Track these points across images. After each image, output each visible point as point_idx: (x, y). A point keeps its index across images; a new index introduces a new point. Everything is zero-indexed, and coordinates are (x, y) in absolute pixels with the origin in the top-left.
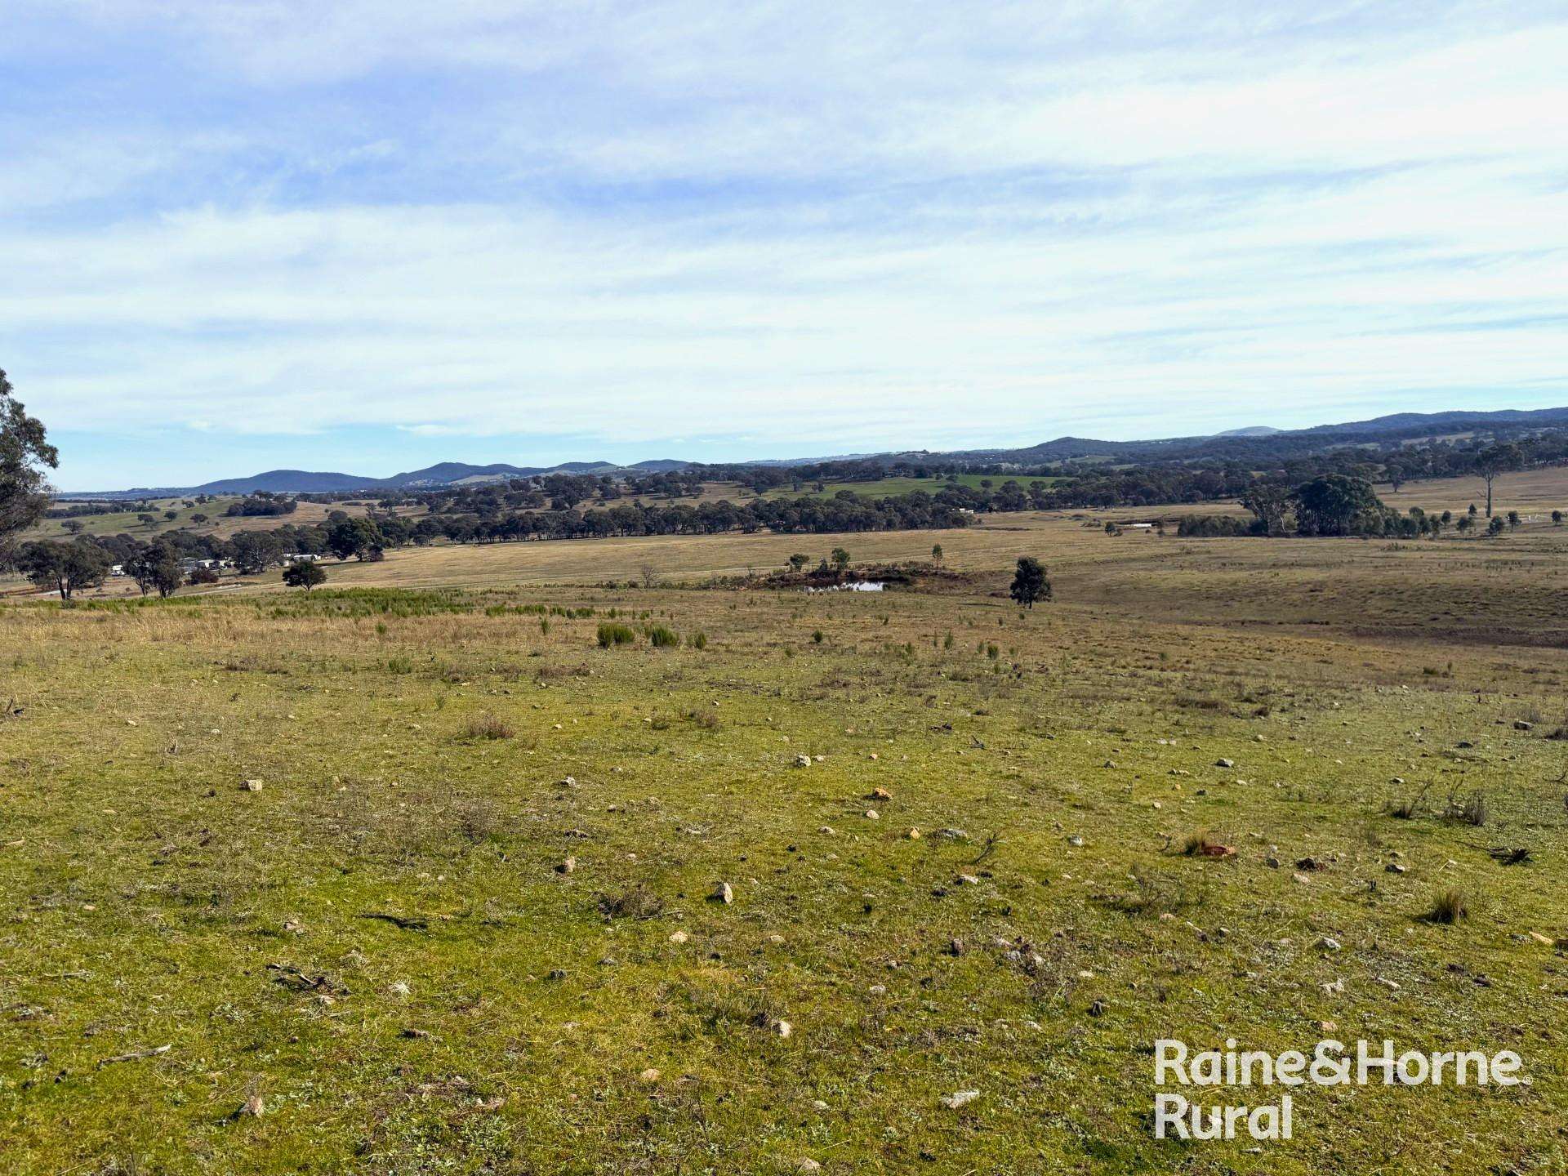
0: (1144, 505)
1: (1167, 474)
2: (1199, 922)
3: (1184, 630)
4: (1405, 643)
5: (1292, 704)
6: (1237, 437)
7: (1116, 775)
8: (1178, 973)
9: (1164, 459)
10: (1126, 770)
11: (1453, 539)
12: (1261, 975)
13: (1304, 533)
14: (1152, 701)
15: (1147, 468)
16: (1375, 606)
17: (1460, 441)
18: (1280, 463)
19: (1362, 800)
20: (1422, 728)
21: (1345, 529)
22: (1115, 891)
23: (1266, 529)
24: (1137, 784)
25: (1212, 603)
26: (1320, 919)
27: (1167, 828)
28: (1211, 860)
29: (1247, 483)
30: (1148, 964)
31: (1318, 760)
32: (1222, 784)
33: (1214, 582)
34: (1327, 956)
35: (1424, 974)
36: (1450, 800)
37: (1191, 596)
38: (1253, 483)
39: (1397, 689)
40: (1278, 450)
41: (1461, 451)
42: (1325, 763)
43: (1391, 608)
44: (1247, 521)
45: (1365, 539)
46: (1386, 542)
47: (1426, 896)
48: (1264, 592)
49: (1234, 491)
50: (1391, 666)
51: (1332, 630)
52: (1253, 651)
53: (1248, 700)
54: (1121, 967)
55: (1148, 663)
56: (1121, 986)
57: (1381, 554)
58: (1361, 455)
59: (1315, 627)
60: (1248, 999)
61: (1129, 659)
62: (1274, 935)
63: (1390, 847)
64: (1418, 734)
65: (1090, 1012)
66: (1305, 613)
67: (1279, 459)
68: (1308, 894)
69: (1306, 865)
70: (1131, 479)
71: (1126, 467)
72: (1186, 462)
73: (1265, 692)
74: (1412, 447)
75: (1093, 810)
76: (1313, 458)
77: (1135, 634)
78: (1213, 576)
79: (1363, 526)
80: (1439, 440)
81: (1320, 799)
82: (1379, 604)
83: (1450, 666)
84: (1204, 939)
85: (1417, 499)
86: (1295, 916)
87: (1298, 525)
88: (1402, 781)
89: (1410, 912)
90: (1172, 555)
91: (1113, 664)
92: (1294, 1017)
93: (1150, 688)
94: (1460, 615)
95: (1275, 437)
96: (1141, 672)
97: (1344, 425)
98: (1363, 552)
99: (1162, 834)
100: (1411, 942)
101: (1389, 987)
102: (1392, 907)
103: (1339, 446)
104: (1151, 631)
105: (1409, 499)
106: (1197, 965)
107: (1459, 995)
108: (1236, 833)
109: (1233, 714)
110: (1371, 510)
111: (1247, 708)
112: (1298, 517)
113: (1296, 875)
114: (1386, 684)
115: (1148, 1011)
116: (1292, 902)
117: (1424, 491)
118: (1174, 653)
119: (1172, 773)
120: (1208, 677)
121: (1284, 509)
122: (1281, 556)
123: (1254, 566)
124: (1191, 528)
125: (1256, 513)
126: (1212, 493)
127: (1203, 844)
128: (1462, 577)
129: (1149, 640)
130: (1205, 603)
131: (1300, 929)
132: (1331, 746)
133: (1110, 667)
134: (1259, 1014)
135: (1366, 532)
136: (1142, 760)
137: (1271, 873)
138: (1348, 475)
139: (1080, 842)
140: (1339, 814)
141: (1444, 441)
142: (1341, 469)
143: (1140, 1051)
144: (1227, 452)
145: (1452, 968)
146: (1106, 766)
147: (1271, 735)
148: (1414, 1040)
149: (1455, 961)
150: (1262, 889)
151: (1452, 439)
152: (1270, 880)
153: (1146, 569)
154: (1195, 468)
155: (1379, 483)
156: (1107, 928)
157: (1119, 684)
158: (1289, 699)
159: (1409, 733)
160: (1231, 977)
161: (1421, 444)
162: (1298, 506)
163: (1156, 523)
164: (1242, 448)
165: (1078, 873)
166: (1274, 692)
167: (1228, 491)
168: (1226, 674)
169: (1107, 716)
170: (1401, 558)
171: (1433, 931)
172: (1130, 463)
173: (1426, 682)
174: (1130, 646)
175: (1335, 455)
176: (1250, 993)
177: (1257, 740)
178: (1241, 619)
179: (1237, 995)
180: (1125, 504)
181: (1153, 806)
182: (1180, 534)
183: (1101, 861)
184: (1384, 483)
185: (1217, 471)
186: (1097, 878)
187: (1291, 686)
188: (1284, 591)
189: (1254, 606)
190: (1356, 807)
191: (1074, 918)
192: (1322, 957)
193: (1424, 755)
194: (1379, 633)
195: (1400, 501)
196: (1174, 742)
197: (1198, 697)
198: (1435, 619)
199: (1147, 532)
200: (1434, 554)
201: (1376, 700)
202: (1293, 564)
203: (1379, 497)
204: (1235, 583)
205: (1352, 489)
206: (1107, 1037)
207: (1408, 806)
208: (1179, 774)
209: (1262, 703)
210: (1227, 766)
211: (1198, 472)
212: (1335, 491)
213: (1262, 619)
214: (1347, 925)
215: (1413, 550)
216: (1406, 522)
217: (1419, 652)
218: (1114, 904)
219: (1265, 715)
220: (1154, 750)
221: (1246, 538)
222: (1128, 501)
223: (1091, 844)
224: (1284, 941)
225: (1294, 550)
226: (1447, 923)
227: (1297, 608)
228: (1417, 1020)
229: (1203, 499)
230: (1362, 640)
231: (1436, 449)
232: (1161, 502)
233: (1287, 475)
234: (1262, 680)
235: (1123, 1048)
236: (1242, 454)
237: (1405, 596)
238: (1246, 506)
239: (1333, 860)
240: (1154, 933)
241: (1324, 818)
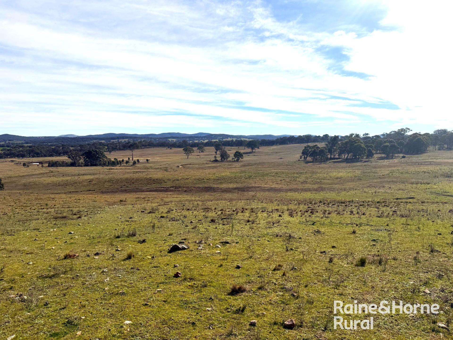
0: (36, 157)
1: (43, 148)
2: (71, 275)
3: (52, 196)
4: (115, 194)
5: (87, 214)
6: (65, 137)
7: (39, 242)
8: (67, 288)
9: (42, 143)
10: (42, 240)
11: (125, 166)
12: (89, 283)
13: (86, 165)
14: (46, 219)
15: (36, 146)
16: (107, 185)
17: (125, 141)
18: (78, 145)
19: (108, 236)
20: (121, 215)
21: (97, 164)
22: (46, 273)
23: (75, 165)
24: (46, 243)
25: (60, 187)
26: (102, 266)
27: (57, 254)
28: (72, 258)
29: (69, 151)
30: (59, 289)
31: (96, 227)
32: (71, 238)
33: (61, 181)
34: (104, 273)
35: (126, 272)
36: (129, 231)
37: (53, 185)
38: (71, 151)
39: (114, 206)
40: (78, 141)
41: (125, 144)
42: (98, 228)
43: (111, 185)
44: (70, 162)
45: (103, 167)
46: (108, 168)
47: (125, 254)
48: (76, 183)
49: (65, 153)
50: (112, 200)
51: (96, 192)
52: (74, 200)
53: (75, 214)
54: (50, 292)
55: (42, 207)
56: (52, 296)
57: (107, 171)
58: (101, 144)
59: (91, 192)
60: (87, 289)
61: (35, 207)
62: (91, 272)
63: (116, 245)
64: (120, 217)
65: (45, 305)
66: (88, 188)
67: (78, 144)
68: (98, 261)
69: (97, 254)
70: (31, 149)
71: (29, 145)
72: (49, 144)
73: (79, 212)
74: (113, 142)
75: (33, 253)
76: (88, 144)
77: (36, 199)
78: (60, 179)
79: (102, 163)
80: (120, 140)
81: (98, 237)
82: (108, 184)
83: (126, 199)
84: (73, 278)
85: (116, 156)
86: (96, 267)
87: (85, 163)
88: (117, 229)
89: (122, 259)
90: (47, 173)
91: (30, 209)
92: (99, 289)
93: (44, 215)
94: (127, 185)
95: (76, 138)
96: (40, 210)
97: (96, 135)
98: (102, 170)
99: (56, 255)
100: (123, 265)
101: (119, 276)
102: (118, 259)
103: (95, 141)
104: (42, 197)
105: (113, 156)
106: (72, 285)
107: (133, 274)
108: (77, 250)
109: (71, 219)
110: (104, 159)
111: (75, 217)
112: (84, 161)
113: (95, 257)
114: (111, 205)
115: (61, 300)
116: (94, 264)
117: (117, 154)
118: (50, 203)
119: (56, 238)
120: (62, 209)
121: (80, 158)
122: (80, 172)
123: (72, 175)
124: (52, 164)
125: (72, 160)
126: (59, 154)
127: (69, 255)
128: (127, 176)
129: (41, 200)
130: (58, 187)
131: (97, 269)
132: (99, 223)
133: (29, 210)
134: (90, 291)
135: (103, 165)
136: (46, 236)
137: (88, 258)
138: (98, 149)
139: (31, 263)
140: (103, 240)
141: (121, 141)
142: (96, 148)
143: (61, 309)
144: (62, 142)
145: (132, 268)
146: (35, 240)
147: (83, 223)
148: (125, 286)
149: (132, 267)
150: (86, 263)
151: (123, 140)
152: (88, 260)
153: (38, 178)
154: (52, 146)
155: (105, 151)
156: (45, 283)
157: (34, 215)
158: (86, 213)
159: (118, 217)
160: (82, 285)
161: (116, 141)
162: (84, 158)
163: (41, 163)
164: (66, 140)
165: (32, 271)
166: (82, 211)
167: (63, 153)
168: (67, 208)
169: (32, 225)
170: (112, 172)
171: (127, 262)
172: (30, 143)
173: (121, 204)
174: (35, 203)
175: (93, 143)
176: (87, 287)
177: (79, 225)
178: (70, 191)
179: (84, 289)
180: (30, 157)
181: (52, 248)
182: (49, 166)
183: (39, 267)
184: (107, 151)
185: (59, 147)
186: (39, 271)
187: (86, 209)
188: (82, 182)
189: (73, 187)
190: (107, 238)
191: (34, 284)
192: (104, 274)
193: (122, 222)
194: (108, 192)
195: (112, 156)
196: (55, 230)
197: (60, 215)
198: (122, 187)
199: (38, 166)
200: (121, 170)
201: (109, 210)
202: (84, 174)
203: (106, 155)
204: (67, 181)
205: (99, 153)
206: (51, 309)
207: (119, 235)
208: (58, 238)
209: (79, 215)
210: (72, 233)
211: (54, 147)
212: (94, 154)
213: (76, 191)
214: (108, 265)
215: (115, 169)
216: (113, 162)
217: (118, 196)
218: (46, 277)
219: (81, 218)
220: (50, 233)
221: (69, 167)
222: (30, 156)
223: (35, 263)
224: (94, 273)
225: (84, 170)
226: (130, 259)
227: (86, 187)
228: (125, 281)
229: (56, 156)
230: (104, 194)
231: (119, 143)
232: (42, 156)
233: (80, 149)
234: (78, 208)
235: (56, 310)
236: (67, 142)
237: (114, 182)
238: (69, 158)
239: (103, 251)
240: (59, 281)
241: (99, 242)
